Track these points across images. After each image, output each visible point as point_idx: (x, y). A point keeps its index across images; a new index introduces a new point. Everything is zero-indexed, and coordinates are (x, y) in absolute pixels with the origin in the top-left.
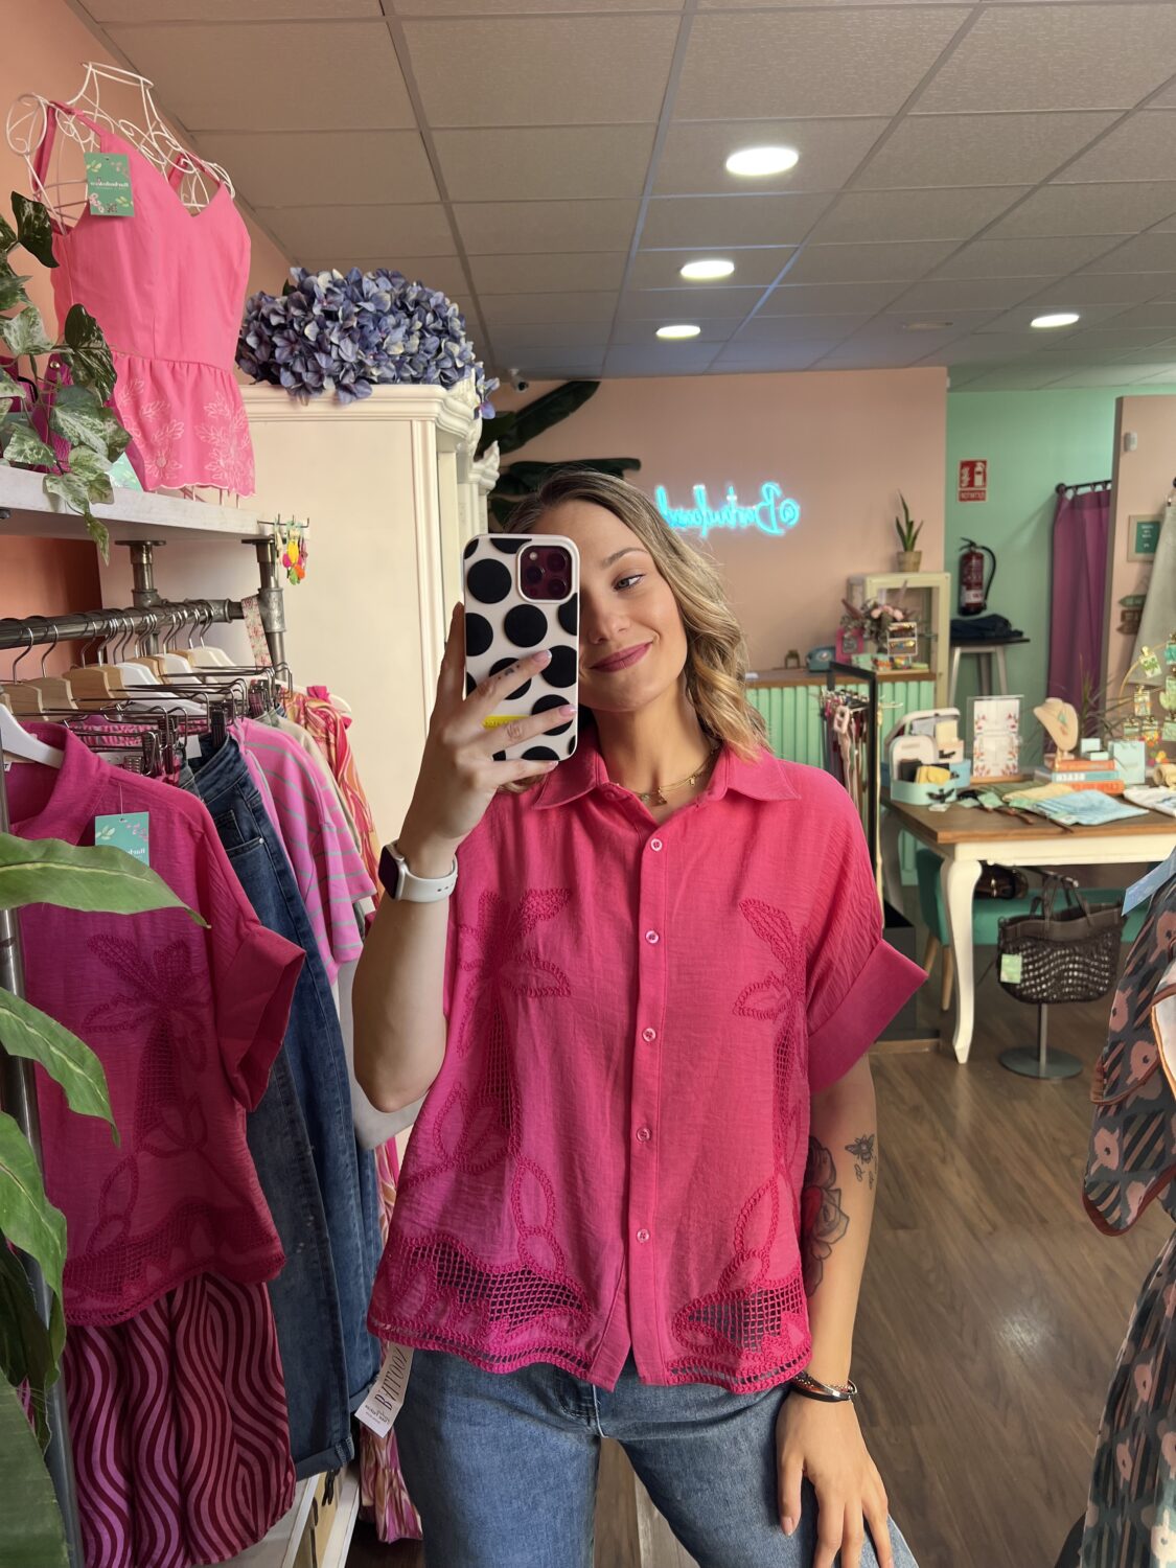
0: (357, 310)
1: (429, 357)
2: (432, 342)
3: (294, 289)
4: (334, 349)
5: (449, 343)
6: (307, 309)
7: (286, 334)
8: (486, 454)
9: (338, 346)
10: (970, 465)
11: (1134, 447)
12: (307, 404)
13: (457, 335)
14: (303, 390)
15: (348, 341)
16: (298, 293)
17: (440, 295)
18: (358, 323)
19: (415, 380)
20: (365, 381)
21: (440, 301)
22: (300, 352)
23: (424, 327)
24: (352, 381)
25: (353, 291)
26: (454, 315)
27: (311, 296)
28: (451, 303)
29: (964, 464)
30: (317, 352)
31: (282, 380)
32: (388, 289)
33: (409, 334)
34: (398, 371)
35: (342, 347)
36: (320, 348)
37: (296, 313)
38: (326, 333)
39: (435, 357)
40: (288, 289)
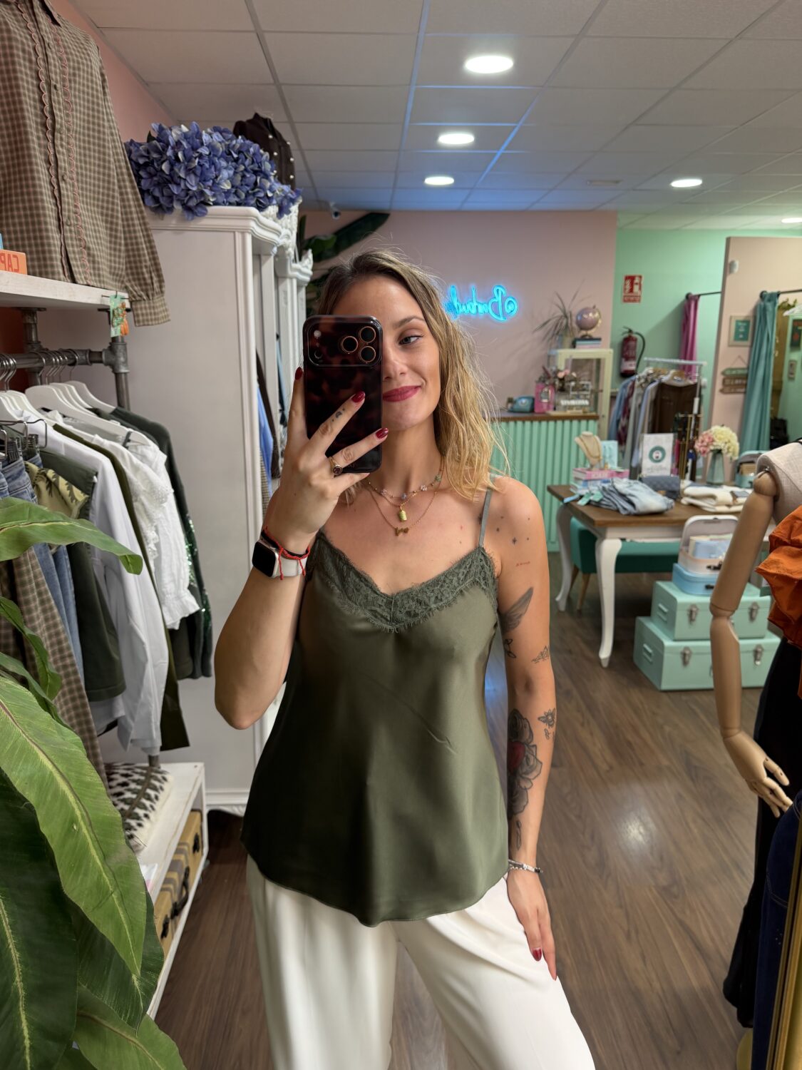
0: (197, 155)
2: (251, 177)
3: (154, 139)
4: (182, 181)
5: (264, 180)
6: (162, 153)
7: (148, 169)
8: (303, 258)
9: (185, 180)
10: (631, 279)
11: (736, 270)
12: (162, 219)
13: (267, 173)
14: (160, 209)
15: (192, 176)
16: (155, 142)
17: (257, 145)
18: (199, 162)
19: (238, 204)
20: (204, 206)
21: (256, 151)
22: (158, 184)
23: (246, 170)
24: (195, 204)
25: (193, 139)
26: (266, 160)
27: (168, 144)
28: (265, 151)
29: (627, 278)
30: (171, 183)
31: (146, 201)
32: (220, 140)
33: (235, 173)
34: (227, 197)
35: (188, 180)
36: (173, 180)
37: (155, 156)
38: (176, 170)
39: (253, 190)
40: (150, 138)
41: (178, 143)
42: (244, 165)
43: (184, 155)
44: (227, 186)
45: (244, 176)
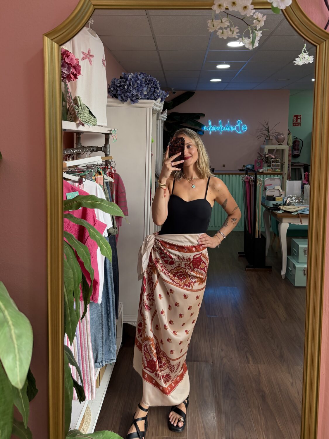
0: (136, 83)
1: (152, 93)
2: (153, 89)
4: (131, 92)
5: (157, 90)
6: (125, 82)
7: (120, 88)
8: (164, 112)
9: (132, 91)
12: (123, 104)
13: (158, 87)
14: (123, 100)
15: (135, 90)
16: (123, 79)
17: (155, 79)
18: (137, 85)
19: (148, 99)
20: (137, 100)
22: (123, 93)
23: (151, 87)
24: (135, 99)
25: (136, 78)
26: (158, 83)
27: (127, 80)
28: (157, 81)
30: (127, 92)
31: (119, 98)
32: (143, 77)
33: (148, 88)
34: (145, 97)
35: (133, 91)
36: (128, 91)
37: (123, 83)
38: (130, 88)
39: (153, 93)
40: (121, 78)
41: (131, 79)
42: (151, 85)
43: (132, 83)
44: (145, 93)
45: (150, 89)
